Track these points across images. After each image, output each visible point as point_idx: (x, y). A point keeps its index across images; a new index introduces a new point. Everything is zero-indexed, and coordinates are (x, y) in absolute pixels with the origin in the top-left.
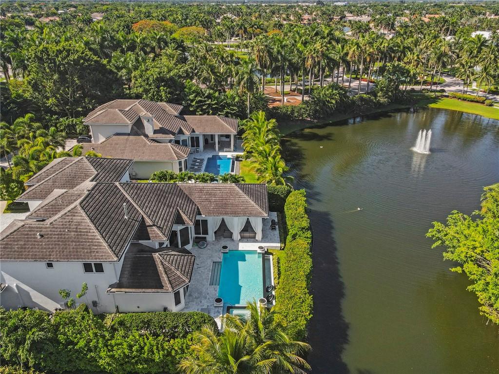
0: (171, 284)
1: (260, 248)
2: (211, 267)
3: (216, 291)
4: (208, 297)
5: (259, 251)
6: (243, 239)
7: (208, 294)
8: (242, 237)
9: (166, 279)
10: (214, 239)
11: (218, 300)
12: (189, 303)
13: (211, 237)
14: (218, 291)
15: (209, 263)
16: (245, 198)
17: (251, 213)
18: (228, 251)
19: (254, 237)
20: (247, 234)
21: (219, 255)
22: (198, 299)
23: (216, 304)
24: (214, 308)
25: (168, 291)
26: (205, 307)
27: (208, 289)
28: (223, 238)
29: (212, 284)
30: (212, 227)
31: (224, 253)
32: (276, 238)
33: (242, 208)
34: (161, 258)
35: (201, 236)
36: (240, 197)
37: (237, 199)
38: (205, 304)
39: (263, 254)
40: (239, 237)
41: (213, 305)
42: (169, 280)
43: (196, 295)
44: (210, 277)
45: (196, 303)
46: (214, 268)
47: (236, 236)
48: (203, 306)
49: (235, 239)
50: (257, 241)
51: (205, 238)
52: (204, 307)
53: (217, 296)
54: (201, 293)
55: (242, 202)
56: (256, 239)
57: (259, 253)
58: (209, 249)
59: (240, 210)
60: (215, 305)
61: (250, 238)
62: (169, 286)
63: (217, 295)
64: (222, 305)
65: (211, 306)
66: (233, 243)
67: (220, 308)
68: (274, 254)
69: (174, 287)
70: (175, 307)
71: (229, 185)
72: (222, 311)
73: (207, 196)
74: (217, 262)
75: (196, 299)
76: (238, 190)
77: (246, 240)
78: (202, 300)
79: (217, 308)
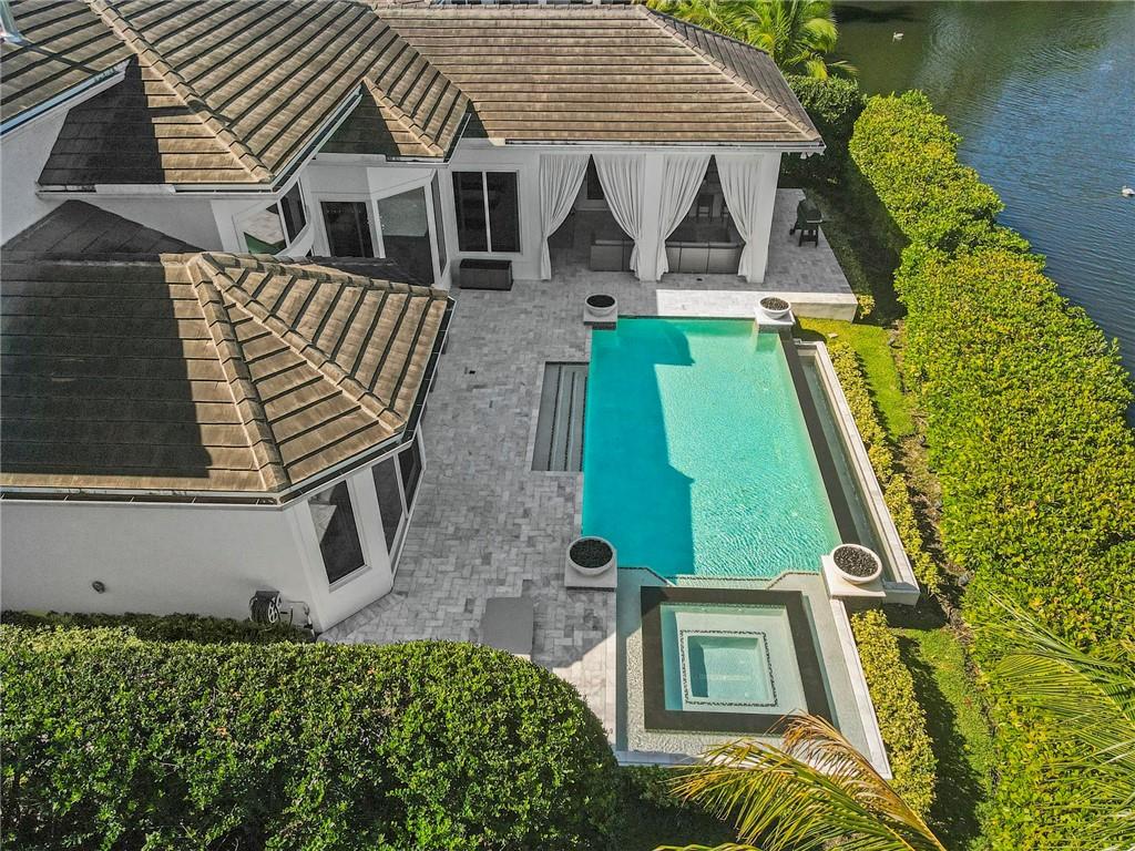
0: (274, 444)
1: (770, 305)
2: (539, 383)
3: (570, 498)
4: (526, 531)
5: (763, 317)
6: (677, 273)
7: (526, 514)
8: (675, 267)
9: (241, 410)
10: (546, 272)
11: (590, 553)
12: (417, 561)
13: (531, 261)
14: (580, 497)
15: (530, 365)
16: (698, 64)
18: (614, 318)
19: (732, 268)
20: (694, 254)
21: (573, 332)
22: (473, 545)
23: (574, 575)
24: (562, 596)
25: (249, 492)
26: (511, 590)
27: (529, 488)
28: (584, 272)
29: (543, 463)
30: (540, 212)
31: (596, 326)
32: (828, 274)
34: (220, 282)
35: (489, 255)
36: (673, 63)
37: (661, 69)
38: (512, 572)
39: (782, 333)
40: (663, 266)
41: (560, 577)
42: (261, 419)
43: (462, 519)
44: (534, 429)
45: (460, 566)
46: (552, 390)
47: (650, 257)
48: (502, 583)
49: (640, 275)
50: (744, 283)
51: (506, 265)
52: (501, 590)
53: (581, 525)
54: (485, 510)
55: (687, 83)
56: (742, 273)
57: (764, 329)
58: (526, 312)
59: (677, 117)
60: (570, 580)
61: (708, 269)
62: (259, 454)
63: (578, 519)
64: (611, 581)
65: (547, 583)
66: (633, 289)
67: (598, 597)
68: (831, 336)
69: (295, 467)
70: (331, 591)
71: (622, 13)
72: (614, 616)
73: (512, 59)
74: (564, 363)
75: (458, 542)
76: (666, 33)
77: (691, 279)
78: (491, 549)
79: (584, 597)
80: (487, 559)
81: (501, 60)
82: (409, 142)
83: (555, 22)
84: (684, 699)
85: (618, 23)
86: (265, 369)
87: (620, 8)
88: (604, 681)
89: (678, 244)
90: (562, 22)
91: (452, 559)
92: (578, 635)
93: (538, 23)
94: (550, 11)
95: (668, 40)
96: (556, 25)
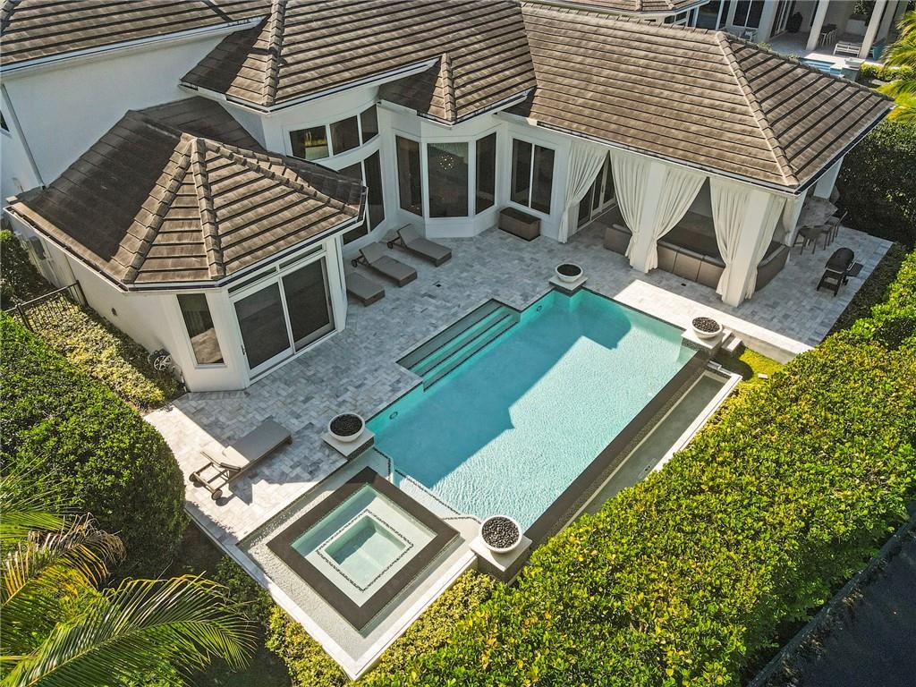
0: (144, 257)
1: (702, 323)
5: (692, 334)
6: (663, 273)
7: (360, 386)
8: (663, 267)
10: (562, 236)
11: (346, 425)
13: (554, 224)
15: (479, 296)
16: (734, 93)
17: (720, 158)
19: (712, 283)
20: (689, 261)
21: (536, 286)
22: (310, 388)
24: (317, 444)
26: (297, 425)
27: (380, 372)
28: (600, 246)
31: (557, 288)
33: (694, 128)
35: (528, 210)
36: (712, 88)
37: (698, 91)
38: (310, 414)
39: (702, 352)
40: (653, 261)
42: (152, 240)
43: (324, 370)
47: (643, 252)
48: (298, 417)
51: (538, 221)
54: (342, 372)
55: (712, 107)
56: (719, 291)
57: (687, 343)
58: (521, 259)
59: (681, 135)
61: (698, 279)
62: (134, 258)
64: (347, 450)
66: (619, 272)
67: (335, 457)
68: (760, 375)
69: (144, 275)
70: (196, 368)
71: (700, 37)
72: (330, 472)
73: (589, 60)
74: (505, 305)
75: (305, 381)
76: (726, 60)
77: (675, 281)
78: (316, 396)
79: (327, 452)
80: (307, 399)
81: (579, 59)
82: (438, 105)
83: (642, 36)
84: (318, 548)
85: (691, 44)
86: (176, 214)
87: (702, 32)
88: (277, 504)
89: (677, 248)
90: (646, 37)
91: (291, 390)
92: (298, 470)
93: (627, 35)
94: (644, 26)
95: (724, 67)
96: (641, 38)
